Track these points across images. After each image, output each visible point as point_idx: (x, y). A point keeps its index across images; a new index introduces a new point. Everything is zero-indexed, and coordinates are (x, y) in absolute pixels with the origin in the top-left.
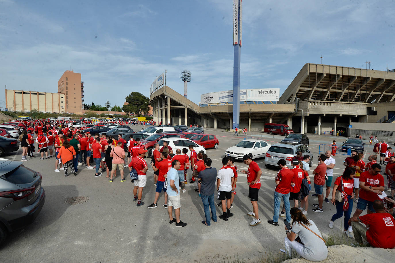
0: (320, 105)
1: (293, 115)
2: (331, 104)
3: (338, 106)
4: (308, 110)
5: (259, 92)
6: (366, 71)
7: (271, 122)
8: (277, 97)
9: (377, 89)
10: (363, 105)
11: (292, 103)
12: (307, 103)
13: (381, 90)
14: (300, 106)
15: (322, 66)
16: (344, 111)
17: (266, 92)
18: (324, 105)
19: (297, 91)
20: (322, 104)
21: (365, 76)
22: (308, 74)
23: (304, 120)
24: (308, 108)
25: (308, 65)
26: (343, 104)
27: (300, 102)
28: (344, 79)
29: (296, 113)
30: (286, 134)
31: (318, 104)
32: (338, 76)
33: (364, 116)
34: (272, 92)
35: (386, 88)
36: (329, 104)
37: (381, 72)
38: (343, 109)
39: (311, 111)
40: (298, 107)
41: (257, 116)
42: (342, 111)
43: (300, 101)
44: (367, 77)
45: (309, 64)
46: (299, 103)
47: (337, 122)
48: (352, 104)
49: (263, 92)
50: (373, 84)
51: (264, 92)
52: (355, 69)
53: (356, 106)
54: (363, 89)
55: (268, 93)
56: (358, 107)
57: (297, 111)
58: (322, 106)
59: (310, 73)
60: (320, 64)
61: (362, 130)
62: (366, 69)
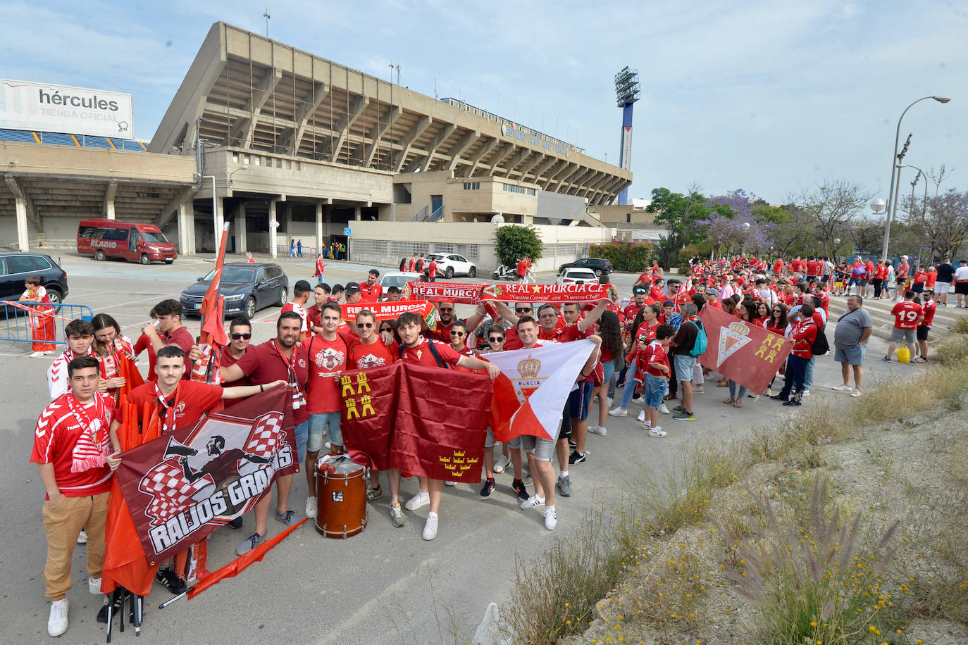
0: (267, 166)
1: (193, 196)
2: (301, 167)
3: (322, 175)
4: (228, 178)
5: (45, 98)
6: (390, 87)
7: (111, 215)
8: (124, 126)
9: (417, 141)
10: (385, 176)
11: (188, 154)
12: (225, 156)
13: (428, 146)
14: (207, 166)
15: (270, 44)
16: (337, 189)
17: (76, 102)
18: (279, 166)
19: (199, 114)
20: (274, 162)
21: (388, 101)
22: (224, 58)
23: (221, 210)
24: (229, 170)
25: (222, 27)
26: (335, 169)
27: (206, 151)
28: (333, 98)
29: (201, 189)
30: (146, 259)
31: (260, 163)
32: (319, 85)
33: (386, 205)
34: (101, 105)
35: (436, 141)
36: (293, 164)
37: (422, 98)
38: (334, 182)
39: (237, 182)
40: (203, 166)
41: (55, 192)
42: (332, 189)
43: (207, 148)
44: (393, 103)
45: (225, 25)
46: (203, 154)
47: (324, 221)
48: (358, 172)
49: (65, 98)
50: (409, 126)
51: (68, 101)
52: (377, 80)
53: (367, 176)
54: (389, 137)
55: (84, 105)
56: (374, 183)
57: (202, 182)
58: (272, 168)
59: (231, 58)
60: (264, 35)
61: (374, 241)
62: (390, 82)
